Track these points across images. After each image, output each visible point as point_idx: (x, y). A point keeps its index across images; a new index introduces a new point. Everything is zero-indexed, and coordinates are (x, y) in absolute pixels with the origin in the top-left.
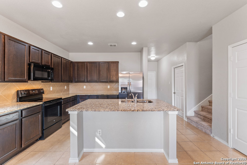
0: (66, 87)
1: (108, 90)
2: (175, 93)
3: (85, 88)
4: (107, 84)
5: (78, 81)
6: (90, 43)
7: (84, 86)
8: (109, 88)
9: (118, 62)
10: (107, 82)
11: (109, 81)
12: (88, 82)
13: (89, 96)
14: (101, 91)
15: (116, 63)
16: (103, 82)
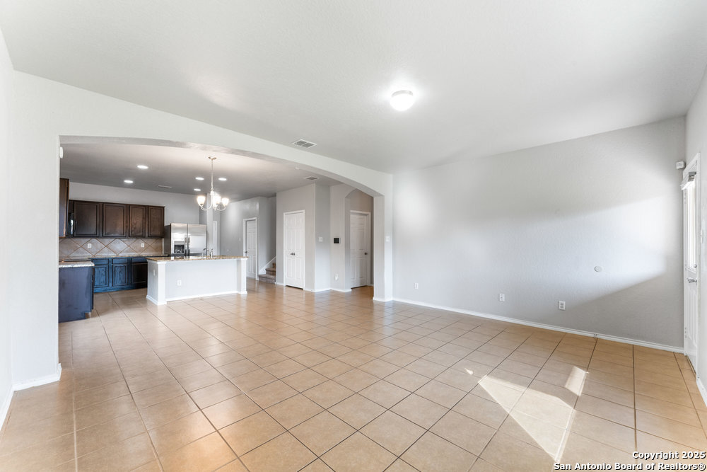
1: (142, 250)
2: (246, 252)
3: (91, 247)
4: (140, 241)
7: (88, 244)
8: (143, 247)
9: (164, 207)
10: (144, 237)
11: (147, 235)
12: (104, 237)
13: (112, 259)
14: (127, 252)
15: (162, 209)
16: (137, 237)
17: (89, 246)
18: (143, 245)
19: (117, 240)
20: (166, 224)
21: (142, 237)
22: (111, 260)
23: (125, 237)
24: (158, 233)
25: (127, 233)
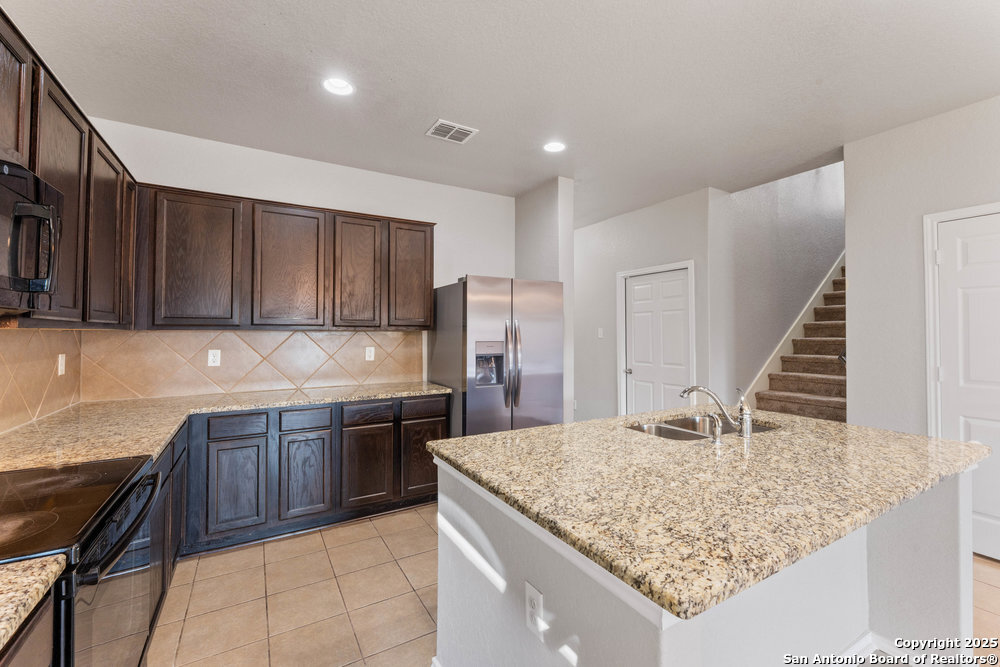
0: (62, 359)
1: (367, 370)
2: (629, 372)
3: (218, 364)
4: (362, 337)
5: (184, 322)
6: (338, 85)
7: (211, 352)
8: (372, 359)
9: (431, 225)
10: (378, 327)
11: (385, 322)
12: (254, 326)
13: (281, 413)
14: (326, 376)
15: (424, 229)
16: (354, 326)
17: (214, 358)
18: (370, 354)
19: (299, 336)
20: (439, 282)
21: (372, 326)
22: (274, 416)
23: (321, 327)
24: (416, 312)
25: (329, 315)
